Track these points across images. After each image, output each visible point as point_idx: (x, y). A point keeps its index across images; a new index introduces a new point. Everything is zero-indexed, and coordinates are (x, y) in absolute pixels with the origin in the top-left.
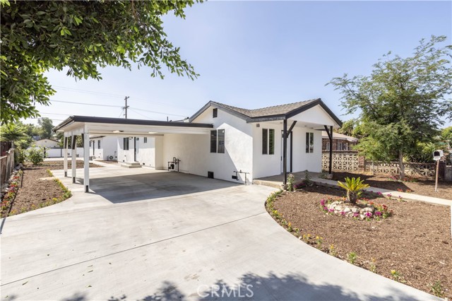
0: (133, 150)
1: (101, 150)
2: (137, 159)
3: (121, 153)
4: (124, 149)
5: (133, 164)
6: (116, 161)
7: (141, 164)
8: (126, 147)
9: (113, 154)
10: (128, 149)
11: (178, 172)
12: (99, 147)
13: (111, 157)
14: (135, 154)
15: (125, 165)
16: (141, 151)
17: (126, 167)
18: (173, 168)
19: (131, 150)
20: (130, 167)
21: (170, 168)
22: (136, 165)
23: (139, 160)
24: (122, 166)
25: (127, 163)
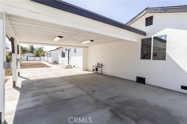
0: (68, 57)
1: (51, 58)
2: (70, 63)
3: (61, 59)
4: (62, 57)
5: (67, 66)
6: (58, 63)
7: (73, 66)
8: (63, 55)
10: (64, 57)
11: (101, 74)
13: (56, 61)
14: (69, 60)
16: (72, 58)
17: (63, 67)
18: (97, 70)
19: (66, 57)
20: (66, 68)
21: (94, 70)
22: (69, 67)
23: (72, 63)
24: (61, 67)
25: (64, 65)
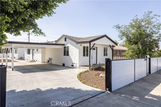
0: (32, 54)
1: (17, 54)
2: (34, 58)
3: (26, 56)
4: (28, 54)
5: (31, 61)
6: (24, 59)
7: (35, 60)
8: (29, 53)
9: (22, 56)
10: (29, 54)
11: (51, 64)
12: (16, 53)
13: (22, 58)
14: (33, 56)
15: (28, 61)
16: (35, 55)
17: (28, 62)
18: (49, 62)
19: (31, 54)
20: (30, 62)
21: (47, 62)
22: (33, 61)
23: (35, 59)
24: (27, 61)
25: (29, 60)
